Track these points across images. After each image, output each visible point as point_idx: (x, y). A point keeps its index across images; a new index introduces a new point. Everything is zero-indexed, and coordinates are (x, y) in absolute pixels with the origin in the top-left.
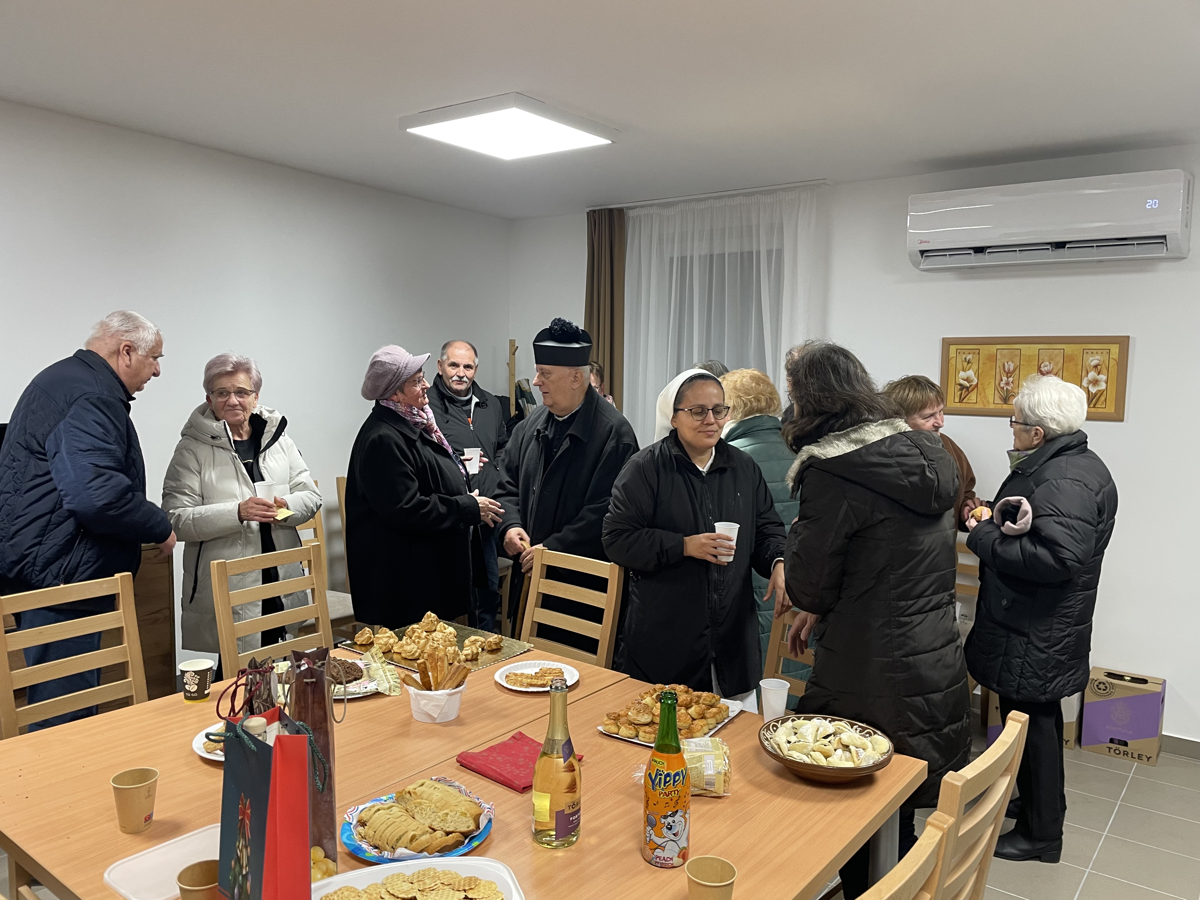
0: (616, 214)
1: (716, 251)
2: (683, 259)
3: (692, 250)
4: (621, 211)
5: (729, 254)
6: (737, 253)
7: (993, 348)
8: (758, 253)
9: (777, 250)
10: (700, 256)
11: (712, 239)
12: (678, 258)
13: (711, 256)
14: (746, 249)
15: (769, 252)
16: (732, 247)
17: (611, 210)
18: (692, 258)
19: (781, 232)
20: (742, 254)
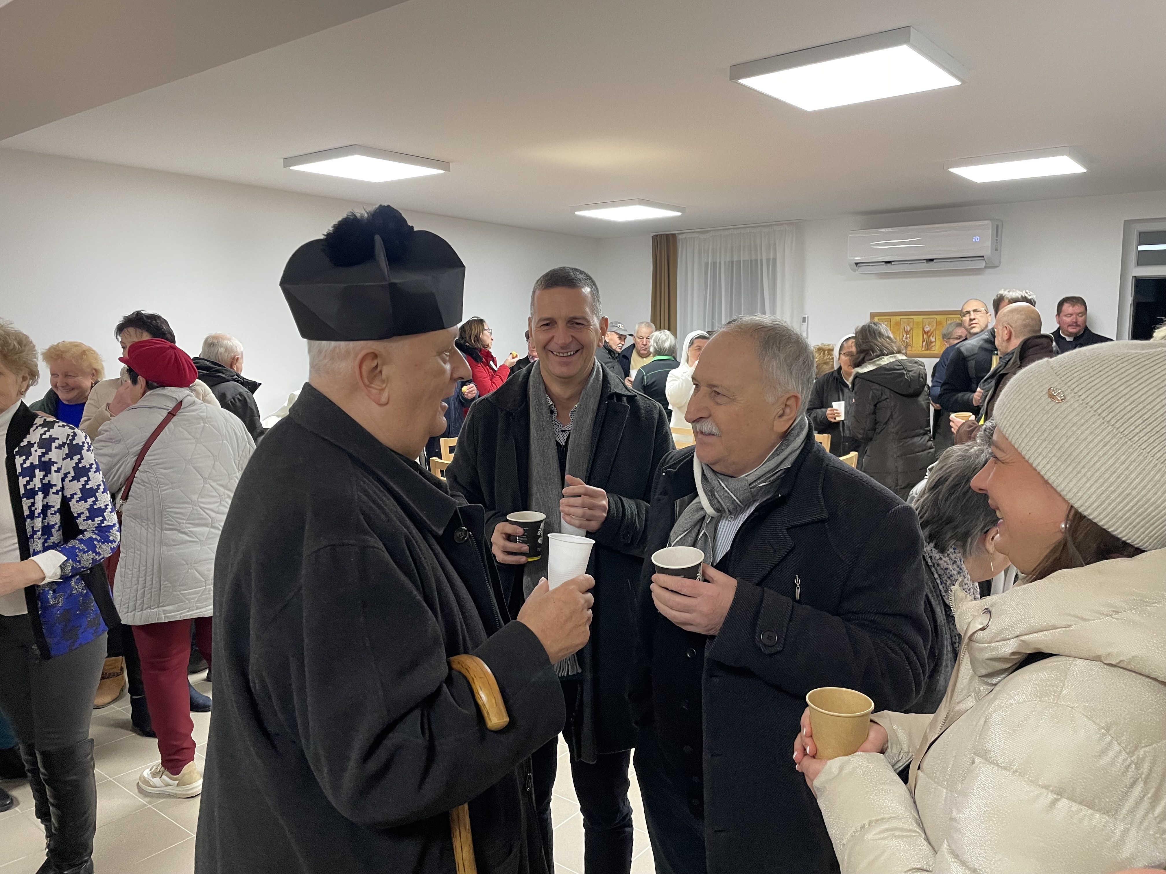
0: (671, 237)
1: (735, 259)
2: (714, 264)
3: (720, 258)
4: (674, 236)
5: (744, 261)
6: (748, 261)
7: (898, 318)
8: (761, 260)
9: (773, 259)
10: (725, 262)
11: (732, 252)
12: (711, 263)
13: (732, 262)
14: (754, 258)
15: (768, 260)
16: (745, 256)
17: (667, 235)
18: (720, 263)
19: (775, 249)
20: (751, 261)
